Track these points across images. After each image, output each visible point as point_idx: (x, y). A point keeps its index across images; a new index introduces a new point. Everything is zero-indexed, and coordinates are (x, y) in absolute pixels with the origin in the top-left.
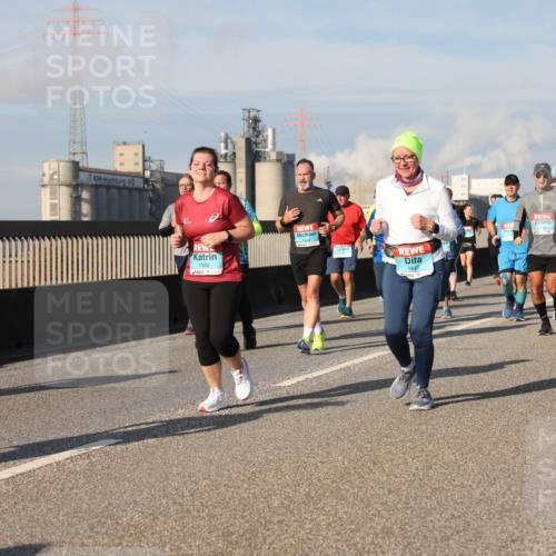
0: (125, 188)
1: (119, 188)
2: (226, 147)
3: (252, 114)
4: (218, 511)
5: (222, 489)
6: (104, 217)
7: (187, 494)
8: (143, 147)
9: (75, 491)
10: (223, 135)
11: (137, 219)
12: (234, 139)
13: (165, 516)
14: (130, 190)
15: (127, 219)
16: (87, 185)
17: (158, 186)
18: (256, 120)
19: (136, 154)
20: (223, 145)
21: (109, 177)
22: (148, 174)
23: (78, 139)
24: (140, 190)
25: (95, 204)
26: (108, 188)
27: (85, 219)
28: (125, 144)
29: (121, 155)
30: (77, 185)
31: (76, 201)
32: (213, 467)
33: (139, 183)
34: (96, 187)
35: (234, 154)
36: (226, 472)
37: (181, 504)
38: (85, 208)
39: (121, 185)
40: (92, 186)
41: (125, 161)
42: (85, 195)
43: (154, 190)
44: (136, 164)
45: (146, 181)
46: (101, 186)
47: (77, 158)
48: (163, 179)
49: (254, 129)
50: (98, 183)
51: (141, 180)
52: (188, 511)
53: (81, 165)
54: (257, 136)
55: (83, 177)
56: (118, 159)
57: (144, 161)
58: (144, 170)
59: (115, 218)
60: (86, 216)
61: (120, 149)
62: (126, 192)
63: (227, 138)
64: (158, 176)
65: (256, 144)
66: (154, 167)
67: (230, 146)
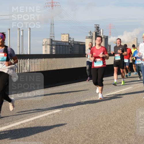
0: (64, 45)
1: (62, 46)
2: (90, 35)
3: (97, 26)
4: (86, 129)
5: (88, 123)
6: (58, 53)
7: (78, 124)
8: (69, 35)
9: (50, 123)
10: (89, 31)
11: (67, 53)
12: (92, 32)
13: (73, 130)
14: (65, 46)
15: (64, 53)
16: (54, 45)
17: (72, 45)
18: (98, 27)
19: (67, 37)
20: (89, 34)
21: (60, 43)
22: (70, 42)
23: (52, 33)
24: (68, 46)
25: (56, 49)
26: (60, 45)
27: (53, 54)
28: (64, 34)
29: (63, 37)
30: (52, 45)
31: (51, 49)
32: (85, 117)
33: (67, 44)
34: (57, 45)
35: (92, 36)
36: (89, 119)
37: (77, 127)
38: (54, 51)
39: (63, 45)
40: (55, 45)
41: (64, 39)
42: (54, 47)
43: (71, 46)
44: (67, 39)
45: (69, 44)
46: (58, 45)
47: (52, 38)
48: (74, 43)
49: (98, 30)
50: (57, 44)
51: (68, 43)
52: (79, 129)
53: (53, 40)
54: (98, 32)
55: (53, 43)
56: (62, 38)
57: (69, 38)
58: (69, 41)
59: (61, 53)
60: (54, 53)
61: (63, 36)
62: (64, 47)
63: (90, 32)
64: (72, 42)
65: (98, 33)
66: (71, 40)
67: (91, 34)
